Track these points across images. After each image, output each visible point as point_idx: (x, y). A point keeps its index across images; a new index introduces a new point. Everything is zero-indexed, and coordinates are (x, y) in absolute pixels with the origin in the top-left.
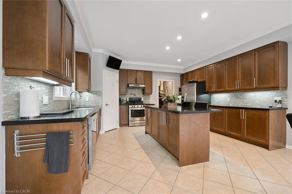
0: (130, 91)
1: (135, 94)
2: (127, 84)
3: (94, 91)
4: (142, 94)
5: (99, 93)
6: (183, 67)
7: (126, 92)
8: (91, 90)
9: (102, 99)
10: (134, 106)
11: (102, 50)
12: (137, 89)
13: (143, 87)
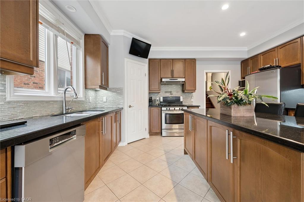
0: (164, 88)
1: (171, 92)
2: (160, 78)
3: (113, 89)
4: (181, 92)
5: (119, 91)
6: (246, 49)
7: (159, 89)
8: (109, 87)
9: (123, 98)
10: (169, 109)
11: (123, 31)
12: (174, 85)
13: (182, 82)
